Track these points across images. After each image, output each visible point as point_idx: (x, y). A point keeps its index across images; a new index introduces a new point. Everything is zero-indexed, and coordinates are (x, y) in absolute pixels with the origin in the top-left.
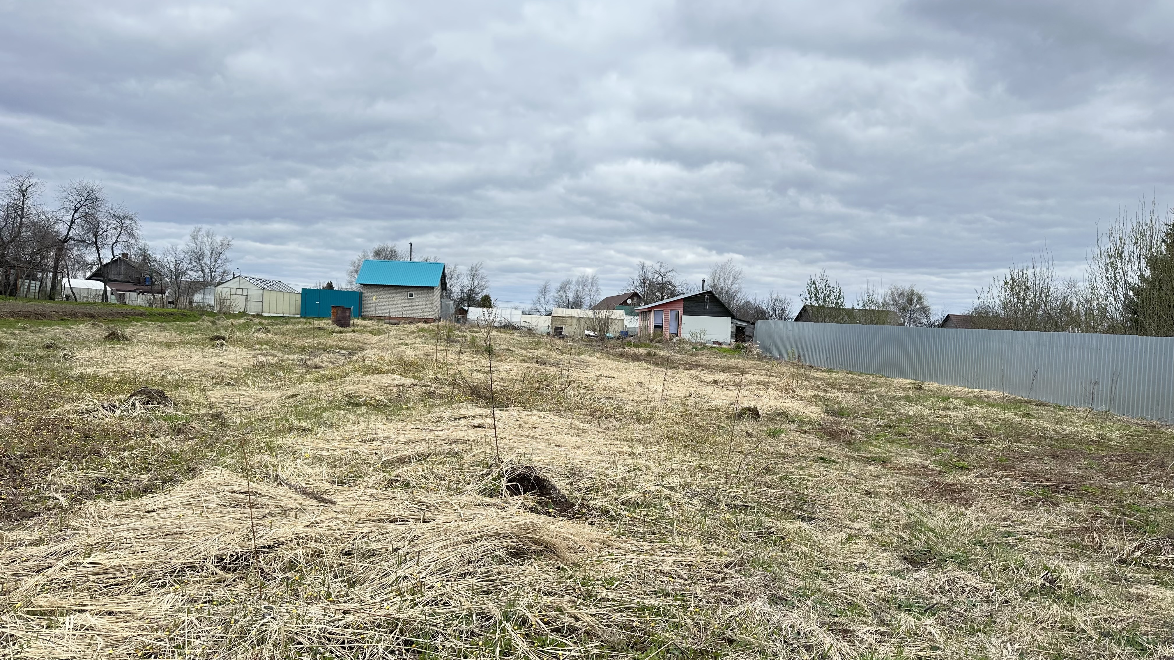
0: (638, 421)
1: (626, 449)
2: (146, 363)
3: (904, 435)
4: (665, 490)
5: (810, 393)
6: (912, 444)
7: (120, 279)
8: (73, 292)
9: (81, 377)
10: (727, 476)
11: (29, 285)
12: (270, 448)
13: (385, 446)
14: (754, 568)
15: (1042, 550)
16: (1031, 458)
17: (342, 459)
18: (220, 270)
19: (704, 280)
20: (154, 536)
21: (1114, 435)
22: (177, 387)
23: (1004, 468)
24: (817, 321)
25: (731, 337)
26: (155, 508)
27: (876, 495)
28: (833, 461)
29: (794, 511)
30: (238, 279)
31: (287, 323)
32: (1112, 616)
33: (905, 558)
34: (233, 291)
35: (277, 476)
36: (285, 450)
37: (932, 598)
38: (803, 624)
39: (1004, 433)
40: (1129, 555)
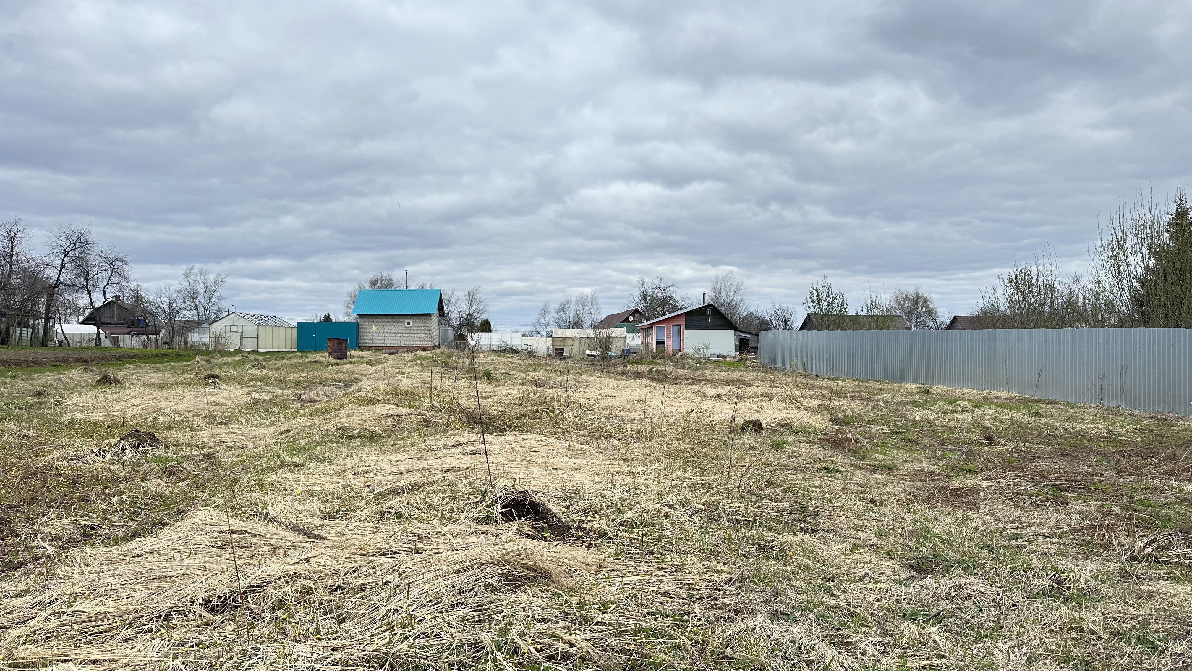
0: (639, 439)
1: (624, 468)
2: (137, 406)
3: (910, 440)
4: (664, 508)
5: (815, 403)
6: (918, 450)
7: (113, 322)
8: (65, 338)
9: (72, 422)
10: (729, 491)
11: (21, 333)
12: (261, 486)
13: (378, 478)
14: (755, 583)
15: (1051, 551)
16: (1040, 458)
17: (334, 493)
18: (214, 308)
19: (704, 294)
20: (139, 581)
21: (1125, 430)
22: (169, 428)
23: (1013, 470)
24: (822, 330)
25: (736, 349)
26: (142, 552)
27: (881, 503)
28: (838, 471)
29: (797, 524)
30: (232, 316)
31: (283, 358)
32: (1122, 615)
33: (911, 566)
34: (228, 329)
35: (267, 513)
36: (276, 487)
37: (938, 605)
38: (804, 639)
39: (1012, 434)
40: (1140, 552)
